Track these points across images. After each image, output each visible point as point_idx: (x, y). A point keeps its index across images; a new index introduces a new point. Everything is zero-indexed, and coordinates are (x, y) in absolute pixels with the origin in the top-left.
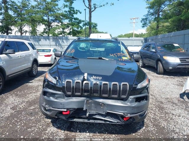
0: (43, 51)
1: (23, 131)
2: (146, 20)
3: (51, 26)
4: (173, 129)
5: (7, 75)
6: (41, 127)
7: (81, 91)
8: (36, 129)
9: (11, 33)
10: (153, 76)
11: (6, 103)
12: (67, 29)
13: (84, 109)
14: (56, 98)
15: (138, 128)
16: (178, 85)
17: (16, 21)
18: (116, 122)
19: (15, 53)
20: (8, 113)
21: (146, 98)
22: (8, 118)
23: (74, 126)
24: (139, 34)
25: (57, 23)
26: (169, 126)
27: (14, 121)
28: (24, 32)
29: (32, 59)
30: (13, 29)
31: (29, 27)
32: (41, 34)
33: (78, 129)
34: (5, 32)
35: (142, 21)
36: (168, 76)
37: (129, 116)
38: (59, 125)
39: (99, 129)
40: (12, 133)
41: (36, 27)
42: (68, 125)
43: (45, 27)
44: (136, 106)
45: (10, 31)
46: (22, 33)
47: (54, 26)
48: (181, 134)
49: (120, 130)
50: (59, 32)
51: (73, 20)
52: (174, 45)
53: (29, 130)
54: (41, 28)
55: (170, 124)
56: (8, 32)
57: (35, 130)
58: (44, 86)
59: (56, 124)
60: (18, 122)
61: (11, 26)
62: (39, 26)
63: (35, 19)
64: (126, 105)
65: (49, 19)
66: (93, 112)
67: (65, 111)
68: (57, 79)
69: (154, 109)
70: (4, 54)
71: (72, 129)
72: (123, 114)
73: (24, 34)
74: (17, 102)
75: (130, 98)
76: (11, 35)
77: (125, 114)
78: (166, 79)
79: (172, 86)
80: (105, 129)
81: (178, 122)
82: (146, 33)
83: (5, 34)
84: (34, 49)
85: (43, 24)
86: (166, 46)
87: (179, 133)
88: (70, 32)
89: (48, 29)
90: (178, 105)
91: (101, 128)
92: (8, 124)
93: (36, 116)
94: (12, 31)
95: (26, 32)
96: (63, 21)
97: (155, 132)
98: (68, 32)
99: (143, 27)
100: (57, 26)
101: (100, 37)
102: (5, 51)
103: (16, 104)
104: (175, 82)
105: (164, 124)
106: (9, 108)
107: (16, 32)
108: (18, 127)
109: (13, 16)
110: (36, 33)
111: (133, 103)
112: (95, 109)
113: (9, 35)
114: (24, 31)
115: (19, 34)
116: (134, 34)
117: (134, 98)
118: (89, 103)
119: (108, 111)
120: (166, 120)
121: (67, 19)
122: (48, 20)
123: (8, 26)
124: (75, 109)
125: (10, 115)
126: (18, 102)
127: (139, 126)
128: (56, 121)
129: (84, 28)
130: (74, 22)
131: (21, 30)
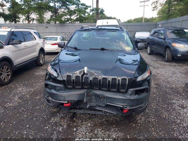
0: (51, 39)
1: (29, 120)
2: (157, 3)
3: (58, 13)
4: (174, 120)
5: (15, 65)
6: (45, 116)
7: (81, 84)
8: (41, 119)
9: (19, 21)
10: (160, 64)
11: (14, 93)
12: (74, 16)
13: (85, 101)
14: (57, 91)
15: (139, 118)
16: (186, 74)
17: (23, 8)
18: (116, 113)
19: (21, 44)
20: (16, 103)
21: (147, 90)
22: (15, 108)
23: (76, 116)
24: (150, 18)
25: (64, 9)
26: (171, 117)
27: (21, 111)
28: (32, 20)
29: (38, 49)
30: (21, 17)
31: (36, 14)
32: (48, 21)
33: (80, 119)
34: (13, 20)
35: (153, 4)
36: (176, 64)
37: (128, 108)
38: (62, 115)
39: (100, 119)
40: (19, 122)
41: (43, 15)
42: (71, 114)
43: (52, 14)
44: (136, 99)
45: (18, 20)
46: (29, 21)
47: (60, 13)
48: (182, 126)
49: (121, 120)
50: (66, 19)
51: (80, 5)
52: (184, 31)
53: (34, 119)
54: (48, 15)
55: (172, 115)
56: (16, 20)
57: (39, 119)
58: (46, 79)
59: (60, 114)
60: (24, 112)
61: (19, 14)
62: (45, 13)
63: (42, 6)
64: (125, 97)
65: (55, 5)
66: (93, 104)
67: (66, 103)
68: (58, 72)
69: (157, 99)
70: (11, 44)
71: (74, 119)
72: (122, 106)
73: (31, 22)
74: (24, 92)
75: (130, 91)
76: (19, 23)
77: (125, 106)
78: (173, 67)
79: (179, 75)
80: (106, 119)
81: (180, 113)
82: (157, 16)
83: (13, 23)
84: (40, 38)
85: (49, 11)
86: (176, 32)
87: (180, 124)
88: (77, 18)
89: (55, 16)
90: (182, 95)
91: (102, 119)
92: (16, 113)
93: (42, 106)
94: (19, 20)
95: (33, 20)
96: (70, 7)
97: (155, 123)
98: (75, 18)
99: (153, 10)
100: (63, 12)
101: (107, 23)
102: (11, 41)
103: (23, 94)
104: (183, 70)
105: (165, 114)
106: (17, 97)
107: (24, 21)
108: (25, 116)
109: (20, 3)
110: (43, 20)
111: (133, 96)
112: (96, 101)
113: (17, 23)
114: (32, 18)
115: (27, 22)
116: (143, 18)
117: (133, 91)
118: (89, 96)
119: (107, 103)
120: (168, 111)
121: (73, 4)
122: (54, 7)
123: (16, 14)
124: (76, 101)
125: (17, 105)
126: (26, 91)
127: (140, 116)
128: (60, 111)
129: (91, 13)
130: (81, 7)
131: (29, 18)
